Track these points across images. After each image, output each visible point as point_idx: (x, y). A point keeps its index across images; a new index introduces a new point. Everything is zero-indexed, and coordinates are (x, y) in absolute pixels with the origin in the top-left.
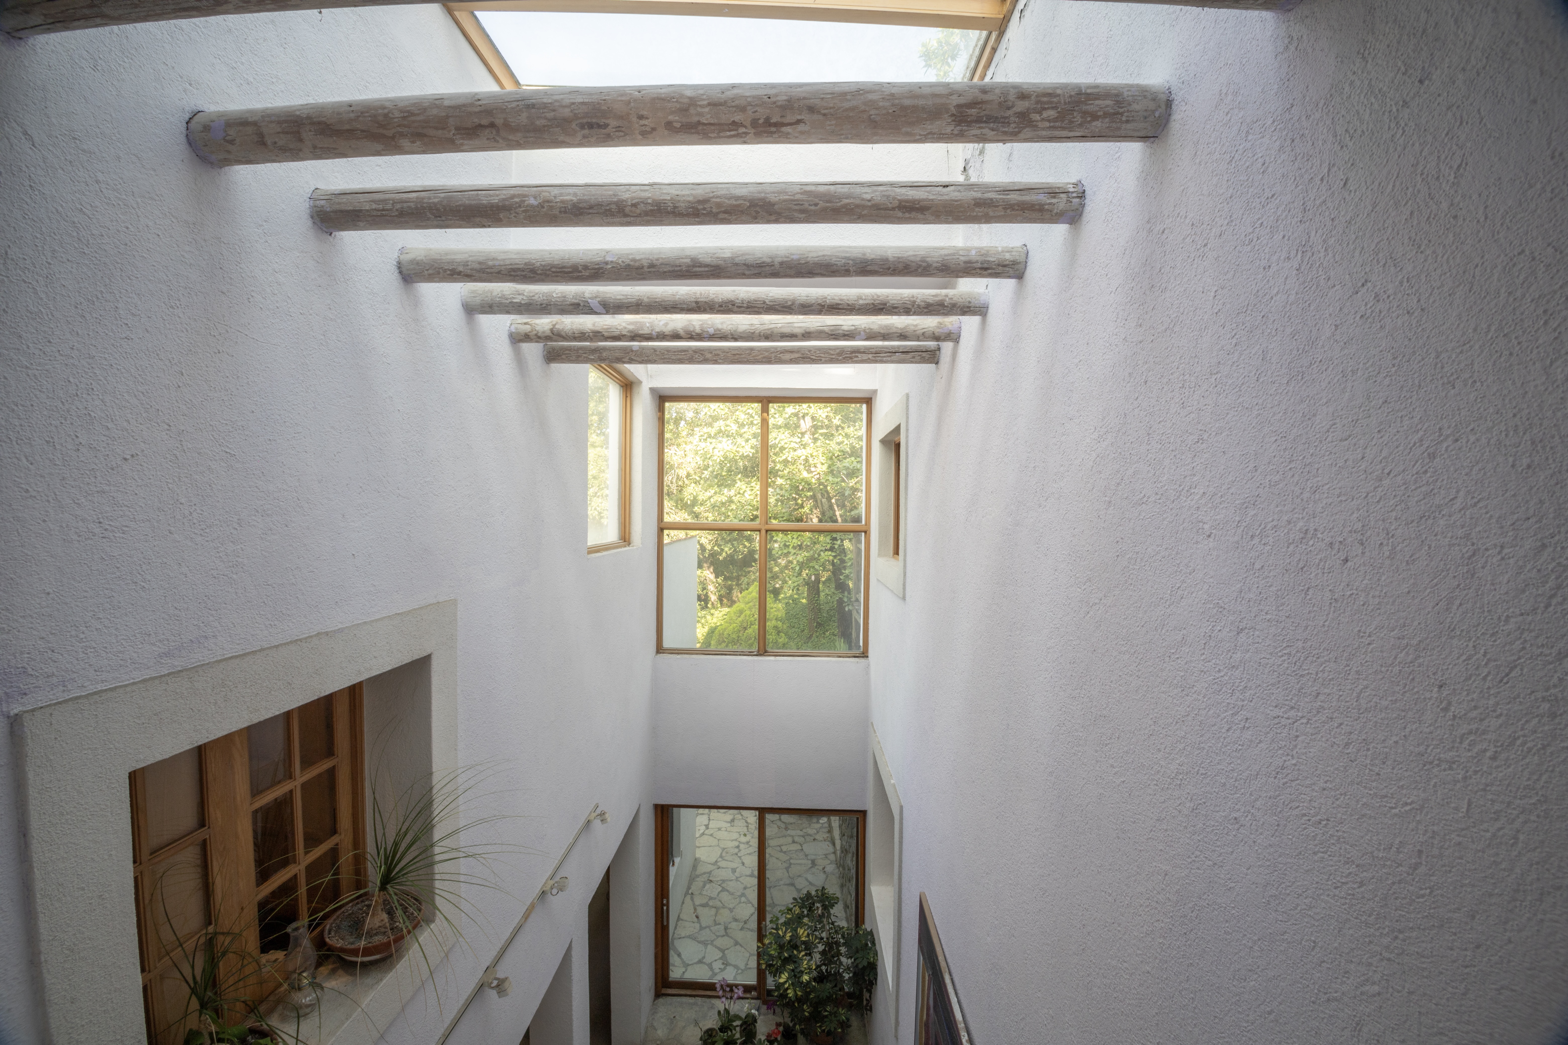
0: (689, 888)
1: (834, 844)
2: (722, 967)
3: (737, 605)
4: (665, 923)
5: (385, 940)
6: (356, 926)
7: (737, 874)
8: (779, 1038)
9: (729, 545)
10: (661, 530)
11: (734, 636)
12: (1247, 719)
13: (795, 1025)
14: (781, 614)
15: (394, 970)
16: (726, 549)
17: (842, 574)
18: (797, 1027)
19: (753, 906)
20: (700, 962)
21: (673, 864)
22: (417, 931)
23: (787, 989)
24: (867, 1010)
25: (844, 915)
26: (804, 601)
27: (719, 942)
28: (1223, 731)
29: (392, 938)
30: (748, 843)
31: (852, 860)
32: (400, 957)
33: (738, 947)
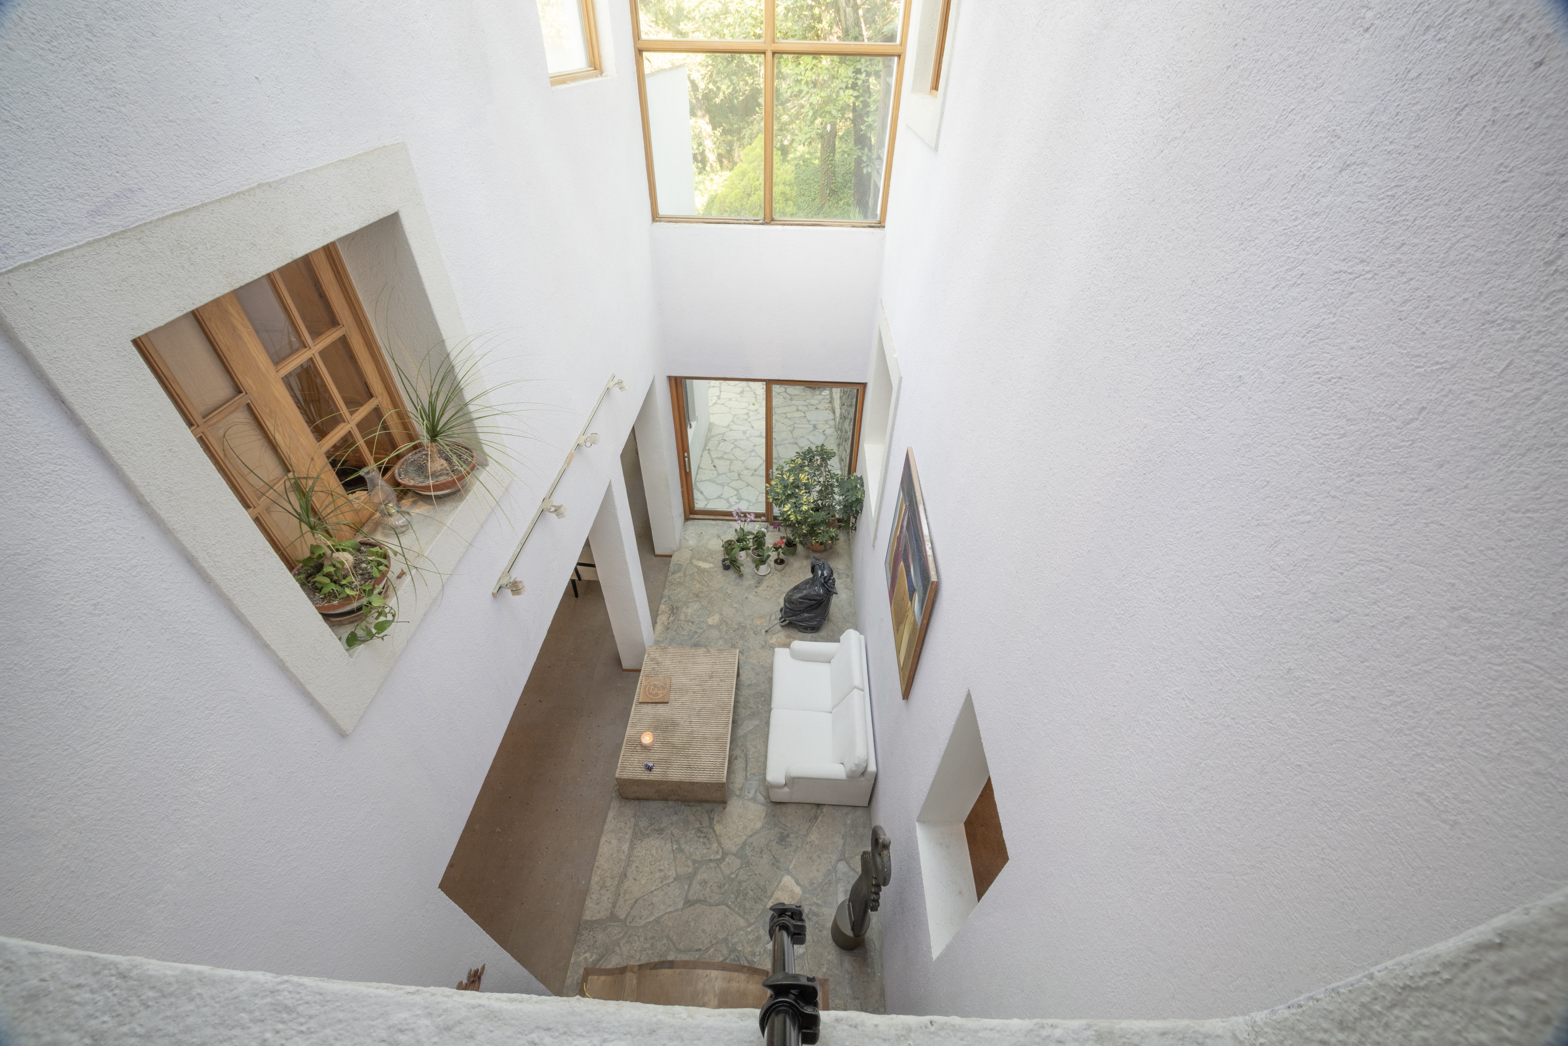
0: (706, 445)
1: (834, 413)
2: (737, 501)
3: (738, 165)
4: (688, 470)
5: (450, 479)
6: (421, 469)
7: (747, 435)
8: (783, 546)
9: (727, 81)
10: (639, 52)
11: (737, 204)
12: (1302, 274)
13: (795, 538)
14: (790, 177)
15: (465, 500)
16: (724, 87)
17: (864, 122)
18: (797, 539)
19: (762, 458)
20: (719, 497)
21: (691, 427)
22: (475, 472)
23: (790, 515)
24: (852, 529)
25: (839, 466)
26: (817, 162)
27: (734, 484)
28: (1269, 288)
29: (455, 477)
30: (756, 411)
31: (850, 425)
32: (467, 491)
33: (750, 488)
